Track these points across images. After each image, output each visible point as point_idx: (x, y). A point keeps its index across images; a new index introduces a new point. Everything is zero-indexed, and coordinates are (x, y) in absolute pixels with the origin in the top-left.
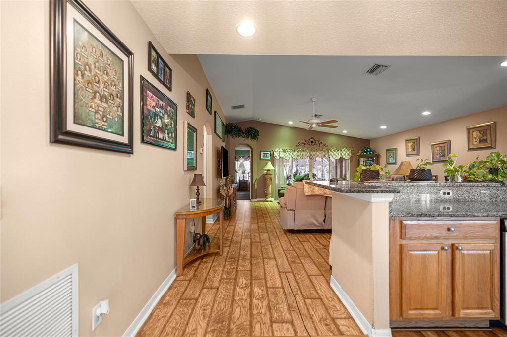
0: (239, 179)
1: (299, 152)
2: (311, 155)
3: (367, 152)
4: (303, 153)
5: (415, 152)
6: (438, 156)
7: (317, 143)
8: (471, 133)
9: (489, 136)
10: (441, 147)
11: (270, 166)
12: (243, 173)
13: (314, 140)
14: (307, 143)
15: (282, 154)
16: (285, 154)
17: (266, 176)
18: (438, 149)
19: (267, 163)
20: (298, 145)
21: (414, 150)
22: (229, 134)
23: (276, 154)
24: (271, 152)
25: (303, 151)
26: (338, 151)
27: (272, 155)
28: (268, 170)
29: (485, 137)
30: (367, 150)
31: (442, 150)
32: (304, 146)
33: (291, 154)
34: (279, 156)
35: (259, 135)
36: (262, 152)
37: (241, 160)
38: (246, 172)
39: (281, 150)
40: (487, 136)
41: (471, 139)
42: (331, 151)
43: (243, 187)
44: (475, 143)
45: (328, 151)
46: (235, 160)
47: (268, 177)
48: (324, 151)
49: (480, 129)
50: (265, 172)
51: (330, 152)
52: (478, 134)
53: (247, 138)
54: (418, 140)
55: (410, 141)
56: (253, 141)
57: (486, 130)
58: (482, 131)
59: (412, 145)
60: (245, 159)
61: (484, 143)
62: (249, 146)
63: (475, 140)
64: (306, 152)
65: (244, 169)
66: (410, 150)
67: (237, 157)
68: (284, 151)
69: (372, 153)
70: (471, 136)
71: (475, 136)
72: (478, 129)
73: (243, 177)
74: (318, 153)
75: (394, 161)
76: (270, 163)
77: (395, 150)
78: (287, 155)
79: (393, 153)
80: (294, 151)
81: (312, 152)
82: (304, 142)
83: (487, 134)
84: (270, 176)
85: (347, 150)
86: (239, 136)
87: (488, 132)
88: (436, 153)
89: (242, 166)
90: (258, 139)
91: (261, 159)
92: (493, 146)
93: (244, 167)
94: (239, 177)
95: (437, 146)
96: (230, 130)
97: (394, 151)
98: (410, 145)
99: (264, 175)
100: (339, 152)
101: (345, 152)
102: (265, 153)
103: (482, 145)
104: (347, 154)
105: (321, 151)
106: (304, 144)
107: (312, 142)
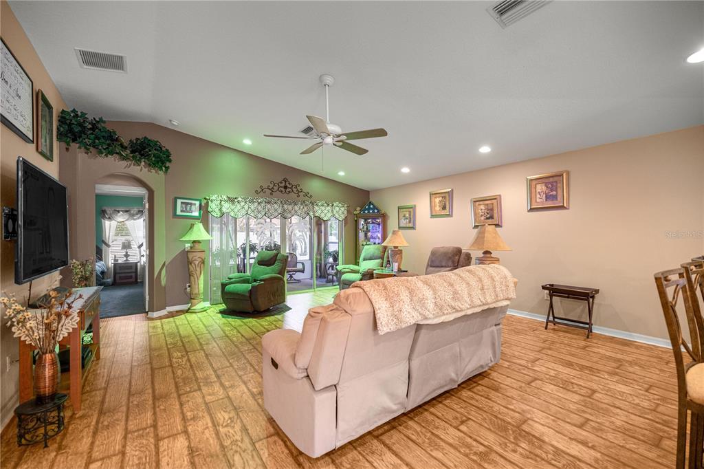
0: (116, 260)
1: (263, 205)
2: (284, 211)
3: (368, 209)
4: (269, 206)
5: (446, 212)
6: (483, 218)
7: (295, 190)
8: (534, 186)
9: (559, 191)
10: (487, 204)
11: (199, 232)
12: (126, 246)
13: (289, 184)
14: (276, 188)
15: (226, 207)
16: (233, 207)
17: (190, 256)
18: (482, 207)
19: (192, 226)
20: (260, 191)
21: (444, 208)
22: (74, 140)
23: (213, 207)
24: (200, 201)
25: (269, 203)
26: (328, 205)
27: (204, 209)
28: (194, 242)
29: (554, 193)
30: (369, 207)
31: (488, 210)
32: (271, 194)
33: (246, 207)
34: (220, 210)
35: (170, 161)
36: (179, 201)
37: (120, 217)
38: (134, 245)
39: (225, 197)
40: (557, 191)
41: (534, 194)
42: (317, 205)
43: (126, 276)
44: (540, 200)
45: (313, 204)
46: (104, 217)
47: (196, 257)
48: (306, 205)
49: (547, 181)
50: (188, 246)
51: (316, 208)
52: (544, 187)
53: (138, 162)
54: (451, 194)
55: (438, 195)
56: (153, 171)
57: (556, 182)
58: (550, 183)
59: (440, 201)
60: (132, 216)
61: (553, 200)
62: (142, 183)
63: (538, 196)
64: (276, 206)
65: (128, 238)
66: (438, 208)
67: (109, 211)
68: (232, 200)
69: (376, 211)
70: (533, 190)
71: (538, 190)
72: (543, 180)
73: (127, 255)
74: (296, 208)
75: (411, 225)
76: (199, 226)
77: (414, 208)
78: (238, 210)
79: (410, 212)
80: (252, 202)
81: (285, 206)
82: (272, 186)
83: (557, 188)
84: (199, 255)
85: (340, 205)
86: (111, 153)
87: (559, 185)
88: (479, 214)
89: (121, 230)
90: (167, 168)
91: (175, 215)
92: (565, 205)
93: (128, 234)
94: (113, 255)
95: (481, 203)
96: (77, 129)
97: (411, 210)
98: (437, 200)
99: (185, 254)
100: (329, 208)
101: (337, 209)
102: (187, 204)
103: (549, 204)
104: (340, 212)
105: (302, 204)
106: (272, 190)
107: (286, 187)
